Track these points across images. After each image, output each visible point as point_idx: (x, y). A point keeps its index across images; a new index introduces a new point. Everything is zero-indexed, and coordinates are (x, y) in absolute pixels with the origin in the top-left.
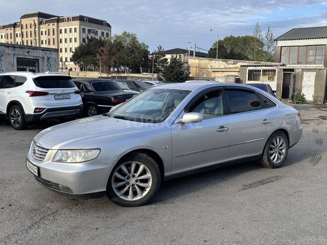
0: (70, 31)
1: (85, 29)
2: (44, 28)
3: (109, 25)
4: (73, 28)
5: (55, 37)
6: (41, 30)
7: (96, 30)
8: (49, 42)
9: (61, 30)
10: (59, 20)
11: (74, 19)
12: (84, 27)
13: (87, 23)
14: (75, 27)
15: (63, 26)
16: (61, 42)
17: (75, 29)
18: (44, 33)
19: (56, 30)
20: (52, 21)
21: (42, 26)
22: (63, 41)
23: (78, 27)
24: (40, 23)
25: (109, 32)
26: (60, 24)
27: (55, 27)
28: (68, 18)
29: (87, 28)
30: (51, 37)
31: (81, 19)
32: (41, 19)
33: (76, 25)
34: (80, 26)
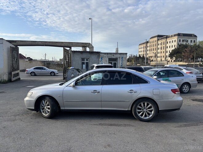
0: (172, 42)
1: (180, 40)
2: (160, 42)
3: (196, 36)
4: (174, 40)
5: (165, 45)
6: (158, 43)
7: (187, 39)
8: (161, 48)
9: (168, 42)
10: (167, 37)
11: (175, 35)
12: (180, 39)
13: (182, 37)
14: (175, 39)
15: (168, 40)
16: (167, 48)
17: (175, 41)
18: (159, 44)
19: (165, 42)
20: (164, 38)
21: (159, 41)
22: (168, 47)
23: (176, 39)
24: (158, 40)
25: (196, 40)
26: (168, 39)
27: (165, 41)
28: (172, 36)
29: (181, 40)
30: (163, 46)
31: (179, 35)
32: (159, 38)
33: (176, 38)
34: (178, 38)
